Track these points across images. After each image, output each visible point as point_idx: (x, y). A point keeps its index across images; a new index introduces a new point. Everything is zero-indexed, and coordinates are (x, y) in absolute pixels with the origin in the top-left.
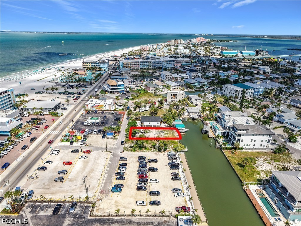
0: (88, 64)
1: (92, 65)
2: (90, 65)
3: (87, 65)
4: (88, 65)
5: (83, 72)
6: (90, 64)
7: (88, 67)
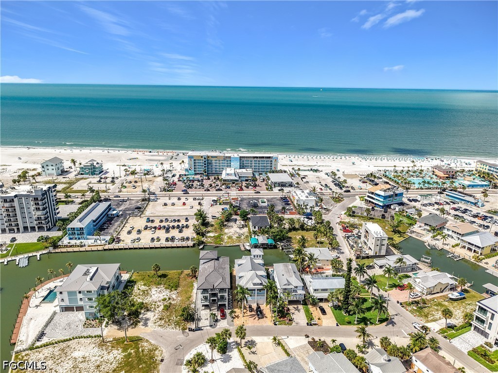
0: (485, 167)
1: (490, 168)
2: (485, 169)
3: (482, 166)
4: (483, 168)
5: (442, 173)
6: (488, 166)
7: (483, 170)
